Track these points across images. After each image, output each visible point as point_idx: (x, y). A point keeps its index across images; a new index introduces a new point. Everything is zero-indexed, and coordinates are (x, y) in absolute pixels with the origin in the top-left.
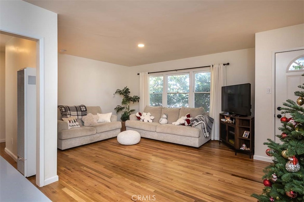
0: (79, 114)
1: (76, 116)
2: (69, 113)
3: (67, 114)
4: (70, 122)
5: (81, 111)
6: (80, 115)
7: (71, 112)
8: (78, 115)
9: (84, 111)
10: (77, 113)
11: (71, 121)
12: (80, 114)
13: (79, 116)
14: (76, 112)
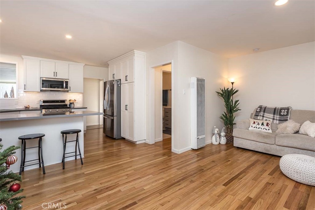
0: (275, 118)
1: (271, 119)
2: (262, 115)
3: (259, 115)
4: (254, 123)
5: (280, 115)
6: (277, 120)
7: (265, 114)
8: (273, 119)
9: (285, 115)
10: (274, 117)
11: (256, 123)
12: (278, 118)
13: (275, 121)
14: (273, 115)
